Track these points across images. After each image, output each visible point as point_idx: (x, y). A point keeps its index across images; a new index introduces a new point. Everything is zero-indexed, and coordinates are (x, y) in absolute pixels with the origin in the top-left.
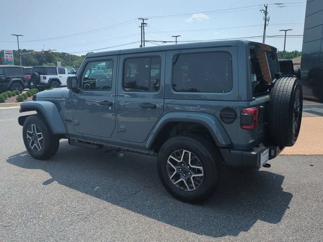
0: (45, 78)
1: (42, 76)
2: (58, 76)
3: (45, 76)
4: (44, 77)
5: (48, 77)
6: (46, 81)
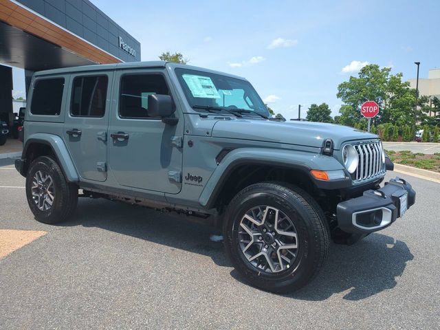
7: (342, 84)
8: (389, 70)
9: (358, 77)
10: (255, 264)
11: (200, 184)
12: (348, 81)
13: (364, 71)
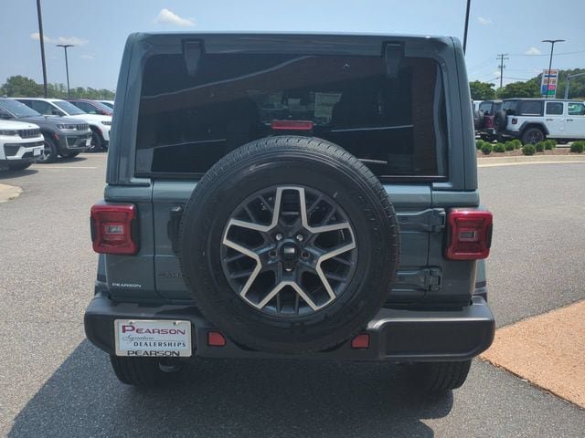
0: (515, 121)
1: (511, 117)
2: (544, 119)
3: (516, 117)
4: (513, 120)
5: (522, 120)
6: (516, 128)
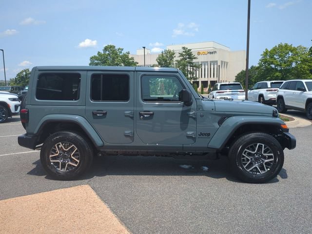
7: (93, 57)
8: (122, 50)
9: (103, 53)
10: (251, 172)
11: (209, 137)
12: (96, 55)
13: (106, 49)
